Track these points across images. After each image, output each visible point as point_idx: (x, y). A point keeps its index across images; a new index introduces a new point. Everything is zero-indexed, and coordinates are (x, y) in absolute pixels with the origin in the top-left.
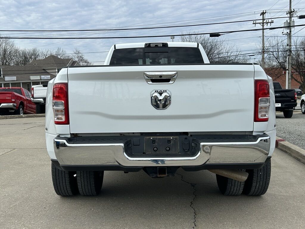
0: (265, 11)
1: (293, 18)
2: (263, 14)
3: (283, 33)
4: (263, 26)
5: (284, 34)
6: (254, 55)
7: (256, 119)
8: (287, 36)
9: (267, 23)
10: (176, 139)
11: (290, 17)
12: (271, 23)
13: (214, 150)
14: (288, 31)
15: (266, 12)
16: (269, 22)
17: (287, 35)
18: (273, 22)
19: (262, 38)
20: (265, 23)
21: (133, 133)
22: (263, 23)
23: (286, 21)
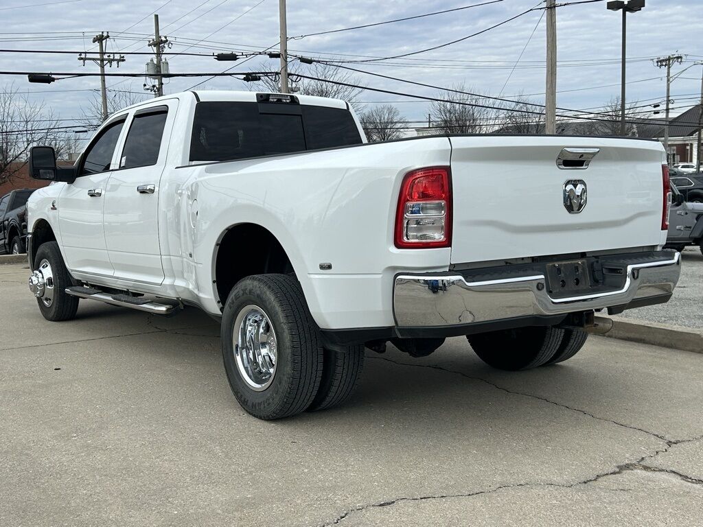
0: (105, 34)
1: (163, 57)
2: (100, 39)
3: (145, 85)
4: (102, 67)
5: (148, 89)
6: (86, 131)
8: (153, 92)
9: (110, 61)
11: (159, 54)
12: (118, 61)
14: (156, 82)
15: (108, 37)
16: (116, 60)
17: (155, 91)
18: (123, 60)
19: (101, 93)
20: (106, 60)
21: (523, 259)
22: (102, 60)
23: (149, 61)
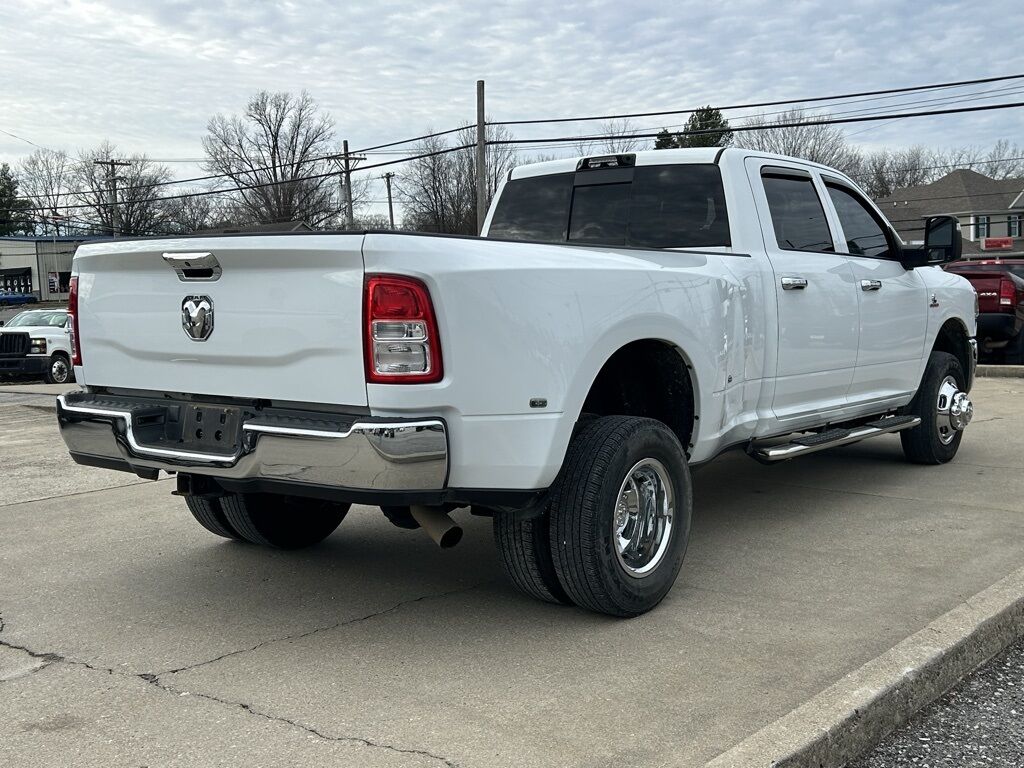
7: (371, 378)
10: (234, 412)
13: (263, 445)
